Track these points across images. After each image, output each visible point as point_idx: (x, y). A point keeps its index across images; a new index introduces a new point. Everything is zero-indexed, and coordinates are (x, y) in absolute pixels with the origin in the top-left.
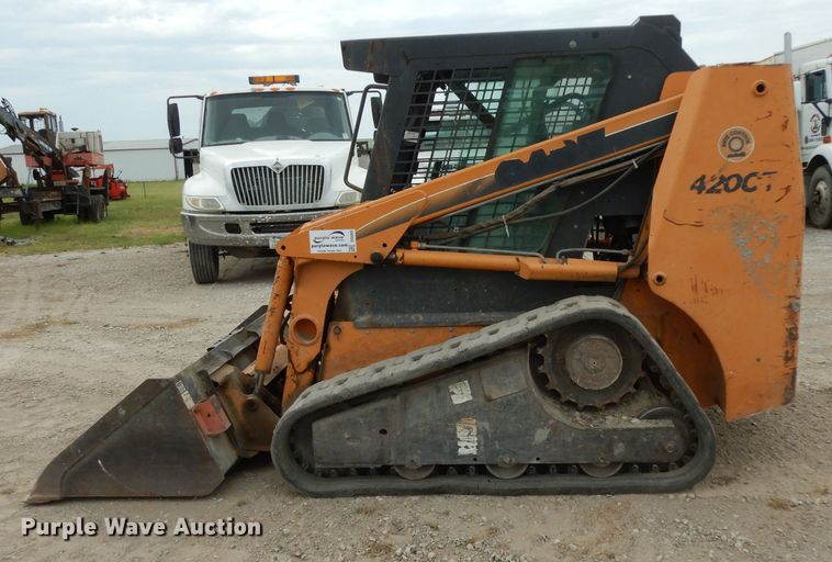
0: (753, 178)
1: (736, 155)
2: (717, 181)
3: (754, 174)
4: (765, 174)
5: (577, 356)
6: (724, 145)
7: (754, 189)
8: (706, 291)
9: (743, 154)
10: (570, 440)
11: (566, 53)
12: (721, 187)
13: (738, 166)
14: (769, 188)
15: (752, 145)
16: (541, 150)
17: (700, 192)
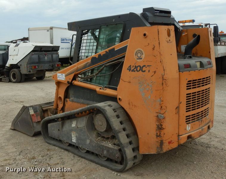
0: (144, 67)
1: (139, 59)
2: (134, 67)
3: (144, 66)
4: (148, 66)
5: (96, 120)
6: (136, 55)
7: (145, 71)
8: (132, 106)
9: (141, 59)
10: (94, 145)
11: (112, 23)
12: (135, 70)
13: (140, 63)
14: (149, 71)
15: (144, 55)
16: (100, 54)
17: (130, 71)
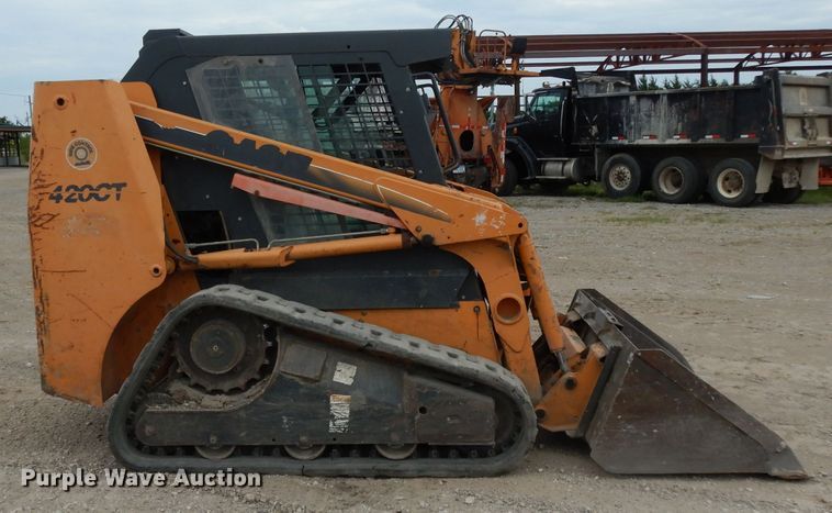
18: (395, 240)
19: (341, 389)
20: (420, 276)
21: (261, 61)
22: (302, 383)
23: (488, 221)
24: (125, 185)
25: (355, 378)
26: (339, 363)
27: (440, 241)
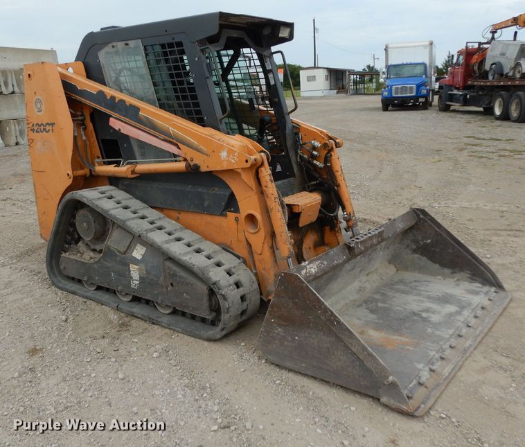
18: (181, 166)
19: (135, 261)
20: (204, 191)
21: (127, 44)
22: (118, 253)
23: (228, 156)
24: (54, 124)
25: (143, 256)
26: (138, 244)
27: (203, 169)
